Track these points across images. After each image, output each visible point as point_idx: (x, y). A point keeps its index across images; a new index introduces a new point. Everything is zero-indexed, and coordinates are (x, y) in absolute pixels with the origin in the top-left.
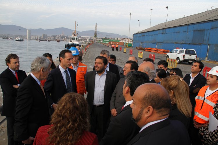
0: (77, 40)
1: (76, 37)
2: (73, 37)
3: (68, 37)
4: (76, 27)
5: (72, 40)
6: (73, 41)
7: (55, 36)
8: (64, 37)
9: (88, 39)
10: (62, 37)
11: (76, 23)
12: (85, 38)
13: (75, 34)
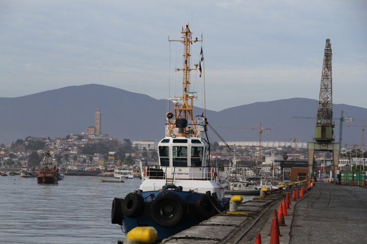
0: (197, 163)
1: (189, 144)
2: (171, 144)
3: (128, 147)
4: (188, 70)
5: (165, 163)
6: (169, 171)
7: (40, 144)
8: (101, 148)
9: (269, 160)
10: (89, 150)
11: (187, 42)
12: (247, 150)
13: (182, 124)
